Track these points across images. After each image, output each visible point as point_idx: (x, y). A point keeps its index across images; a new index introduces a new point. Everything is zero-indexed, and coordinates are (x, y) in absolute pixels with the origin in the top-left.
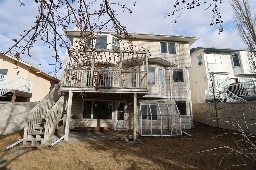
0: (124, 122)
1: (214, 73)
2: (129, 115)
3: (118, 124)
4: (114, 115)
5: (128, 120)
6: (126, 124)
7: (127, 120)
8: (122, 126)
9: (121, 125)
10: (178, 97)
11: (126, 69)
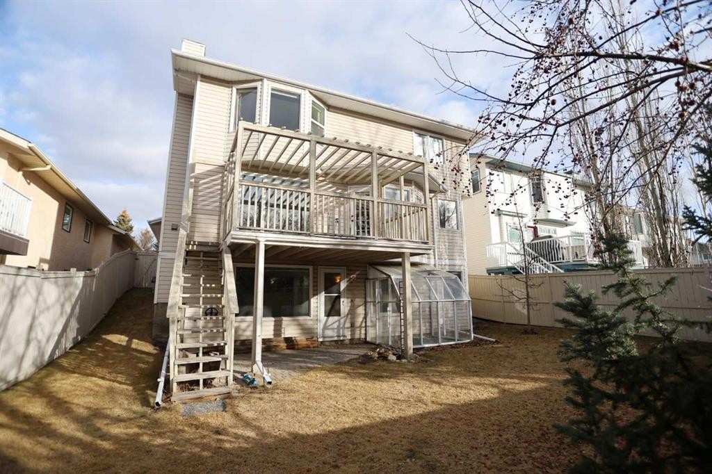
0: (339, 321)
1: (504, 213)
2: (350, 304)
3: (325, 328)
4: (316, 305)
5: (349, 317)
6: (346, 326)
7: (348, 314)
8: (336, 330)
9: (333, 329)
10: (447, 262)
11: (343, 188)
